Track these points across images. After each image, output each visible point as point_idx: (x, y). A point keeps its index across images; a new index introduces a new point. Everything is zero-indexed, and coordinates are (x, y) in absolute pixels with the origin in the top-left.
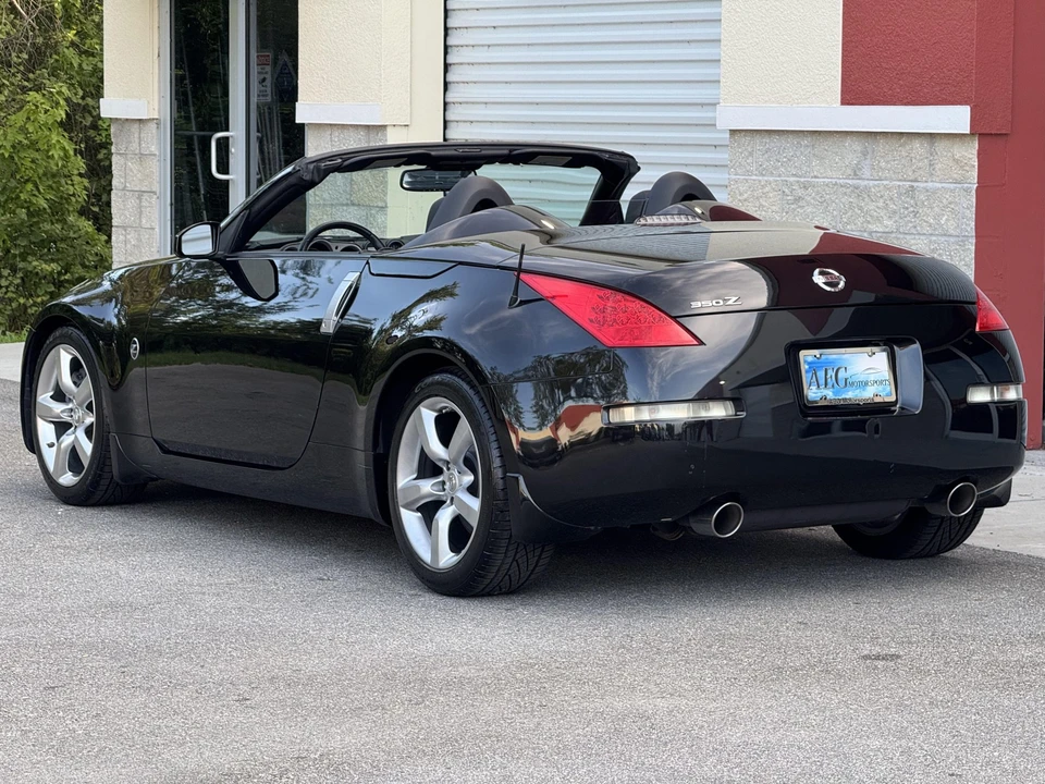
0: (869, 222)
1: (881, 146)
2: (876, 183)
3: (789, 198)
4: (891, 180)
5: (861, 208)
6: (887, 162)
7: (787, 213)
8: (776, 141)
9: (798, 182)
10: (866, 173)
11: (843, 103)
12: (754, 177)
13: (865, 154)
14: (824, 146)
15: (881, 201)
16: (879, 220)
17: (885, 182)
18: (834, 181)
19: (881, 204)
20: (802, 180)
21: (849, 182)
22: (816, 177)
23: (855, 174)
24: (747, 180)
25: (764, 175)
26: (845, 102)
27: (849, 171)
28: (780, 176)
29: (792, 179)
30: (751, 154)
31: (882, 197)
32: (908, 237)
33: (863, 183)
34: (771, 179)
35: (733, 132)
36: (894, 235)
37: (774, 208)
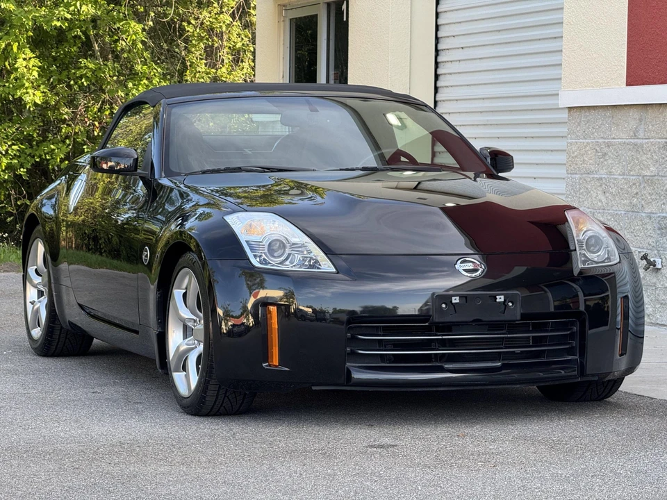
0: (642, 169)
1: (651, 113)
2: (647, 141)
3: (599, 154)
4: (655, 138)
5: (638, 159)
6: (653, 126)
7: (598, 164)
8: (592, 115)
9: (604, 142)
10: (641, 134)
11: (627, 85)
12: (581, 140)
13: (641, 120)
14: (619, 115)
15: (650, 153)
16: (648, 167)
17: (651, 140)
18: (623, 140)
19: (649, 156)
20: (606, 141)
21: (632, 141)
22: (614, 138)
23: (635, 136)
24: (576, 142)
25: (586, 139)
26: (629, 84)
27: (632, 134)
28: (594, 139)
29: (601, 140)
30: (579, 124)
31: (650, 151)
32: (664, 179)
33: (639, 141)
34: (590, 141)
35: (570, 109)
36: (656, 178)
37: (591, 161)
